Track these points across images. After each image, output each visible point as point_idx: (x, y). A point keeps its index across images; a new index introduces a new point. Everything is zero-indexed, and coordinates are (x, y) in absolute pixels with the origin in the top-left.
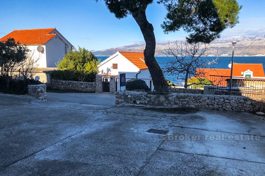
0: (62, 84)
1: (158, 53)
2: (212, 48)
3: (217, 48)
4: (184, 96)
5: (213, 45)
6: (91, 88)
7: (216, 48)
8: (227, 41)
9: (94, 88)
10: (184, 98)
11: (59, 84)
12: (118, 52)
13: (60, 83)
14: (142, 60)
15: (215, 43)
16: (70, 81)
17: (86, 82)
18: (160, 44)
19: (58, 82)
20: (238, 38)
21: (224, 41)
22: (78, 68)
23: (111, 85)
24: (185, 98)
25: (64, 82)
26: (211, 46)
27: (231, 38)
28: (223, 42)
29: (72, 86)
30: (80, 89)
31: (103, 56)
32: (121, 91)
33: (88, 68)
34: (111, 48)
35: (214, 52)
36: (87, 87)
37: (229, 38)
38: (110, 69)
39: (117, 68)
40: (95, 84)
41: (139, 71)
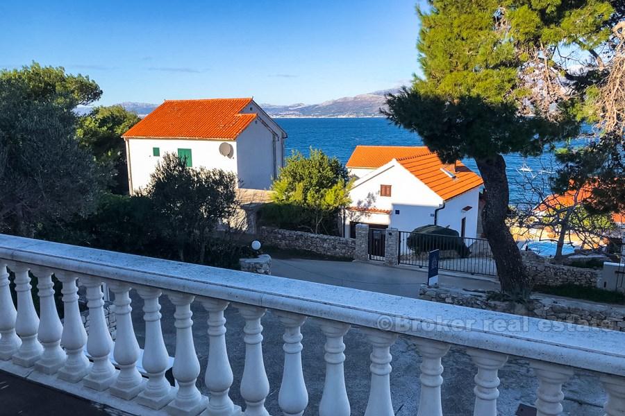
0: (284, 238)
4: (569, 308)
6: (344, 251)
9: (351, 249)
10: (567, 313)
11: (276, 238)
12: (394, 160)
13: (280, 236)
14: (446, 173)
16: (299, 233)
17: (333, 237)
19: (275, 233)
22: (309, 198)
23: (388, 247)
24: (570, 313)
25: (287, 233)
29: (304, 242)
30: (321, 250)
31: (323, 117)
32: (429, 287)
33: (329, 198)
34: (343, 97)
36: (335, 248)
38: (374, 195)
39: (390, 195)
40: (354, 242)
41: (442, 203)
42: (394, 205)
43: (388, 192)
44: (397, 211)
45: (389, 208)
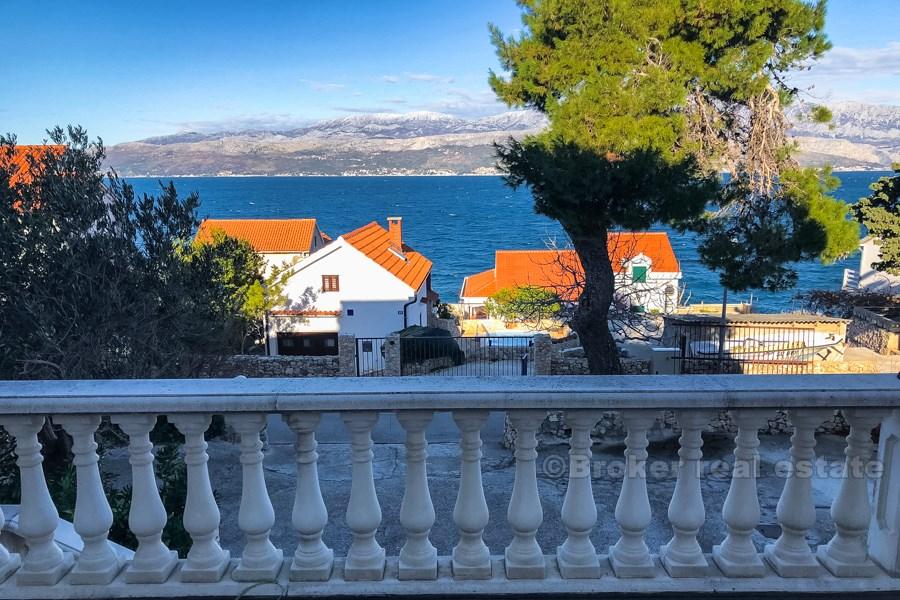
1: (276, 166)
2: (447, 147)
3: (463, 149)
5: (451, 139)
7: (461, 147)
8: (491, 128)
12: (340, 238)
14: (396, 254)
15: (456, 132)
18: (278, 133)
20: (522, 116)
21: (483, 125)
26: (445, 141)
27: (501, 116)
28: (478, 128)
35: (456, 163)
37: (497, 117)
38: (314, 291)
39: (337, 289)
40: (337, 361)
41: (413, 295)
42: (343, 303)
43: (334, 286)
44: (349, 311)
45: (337, 307)
